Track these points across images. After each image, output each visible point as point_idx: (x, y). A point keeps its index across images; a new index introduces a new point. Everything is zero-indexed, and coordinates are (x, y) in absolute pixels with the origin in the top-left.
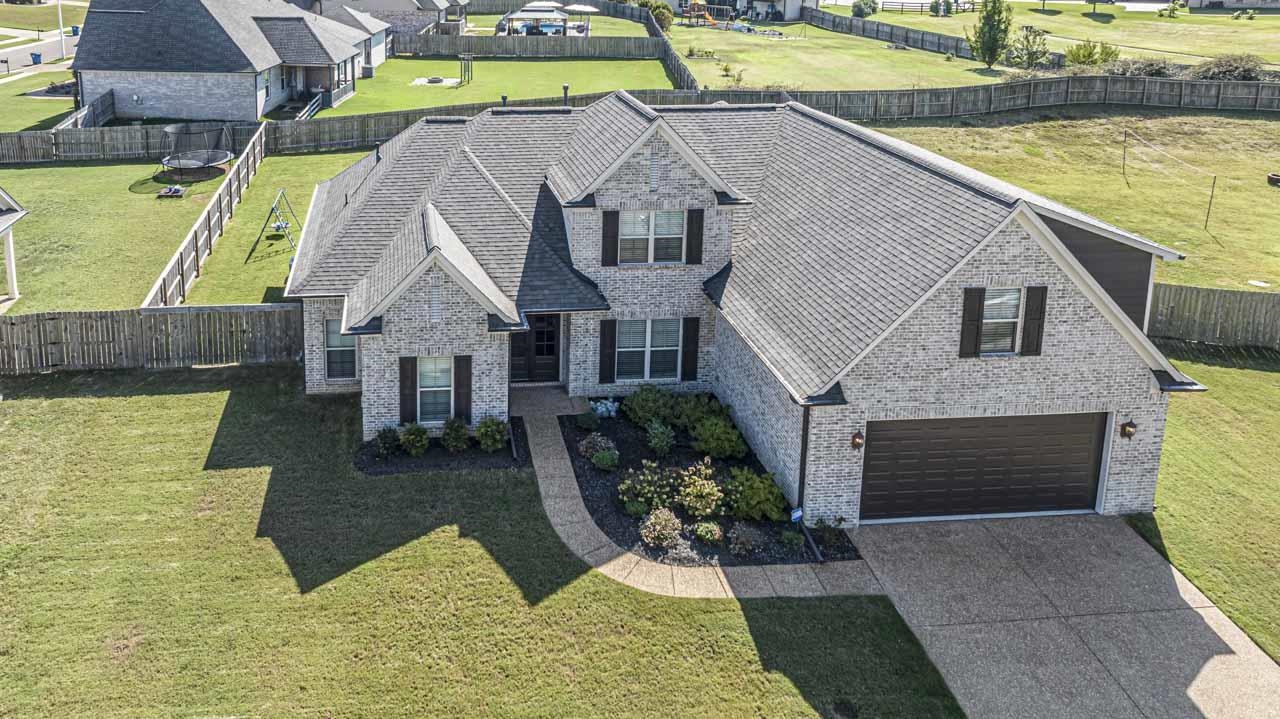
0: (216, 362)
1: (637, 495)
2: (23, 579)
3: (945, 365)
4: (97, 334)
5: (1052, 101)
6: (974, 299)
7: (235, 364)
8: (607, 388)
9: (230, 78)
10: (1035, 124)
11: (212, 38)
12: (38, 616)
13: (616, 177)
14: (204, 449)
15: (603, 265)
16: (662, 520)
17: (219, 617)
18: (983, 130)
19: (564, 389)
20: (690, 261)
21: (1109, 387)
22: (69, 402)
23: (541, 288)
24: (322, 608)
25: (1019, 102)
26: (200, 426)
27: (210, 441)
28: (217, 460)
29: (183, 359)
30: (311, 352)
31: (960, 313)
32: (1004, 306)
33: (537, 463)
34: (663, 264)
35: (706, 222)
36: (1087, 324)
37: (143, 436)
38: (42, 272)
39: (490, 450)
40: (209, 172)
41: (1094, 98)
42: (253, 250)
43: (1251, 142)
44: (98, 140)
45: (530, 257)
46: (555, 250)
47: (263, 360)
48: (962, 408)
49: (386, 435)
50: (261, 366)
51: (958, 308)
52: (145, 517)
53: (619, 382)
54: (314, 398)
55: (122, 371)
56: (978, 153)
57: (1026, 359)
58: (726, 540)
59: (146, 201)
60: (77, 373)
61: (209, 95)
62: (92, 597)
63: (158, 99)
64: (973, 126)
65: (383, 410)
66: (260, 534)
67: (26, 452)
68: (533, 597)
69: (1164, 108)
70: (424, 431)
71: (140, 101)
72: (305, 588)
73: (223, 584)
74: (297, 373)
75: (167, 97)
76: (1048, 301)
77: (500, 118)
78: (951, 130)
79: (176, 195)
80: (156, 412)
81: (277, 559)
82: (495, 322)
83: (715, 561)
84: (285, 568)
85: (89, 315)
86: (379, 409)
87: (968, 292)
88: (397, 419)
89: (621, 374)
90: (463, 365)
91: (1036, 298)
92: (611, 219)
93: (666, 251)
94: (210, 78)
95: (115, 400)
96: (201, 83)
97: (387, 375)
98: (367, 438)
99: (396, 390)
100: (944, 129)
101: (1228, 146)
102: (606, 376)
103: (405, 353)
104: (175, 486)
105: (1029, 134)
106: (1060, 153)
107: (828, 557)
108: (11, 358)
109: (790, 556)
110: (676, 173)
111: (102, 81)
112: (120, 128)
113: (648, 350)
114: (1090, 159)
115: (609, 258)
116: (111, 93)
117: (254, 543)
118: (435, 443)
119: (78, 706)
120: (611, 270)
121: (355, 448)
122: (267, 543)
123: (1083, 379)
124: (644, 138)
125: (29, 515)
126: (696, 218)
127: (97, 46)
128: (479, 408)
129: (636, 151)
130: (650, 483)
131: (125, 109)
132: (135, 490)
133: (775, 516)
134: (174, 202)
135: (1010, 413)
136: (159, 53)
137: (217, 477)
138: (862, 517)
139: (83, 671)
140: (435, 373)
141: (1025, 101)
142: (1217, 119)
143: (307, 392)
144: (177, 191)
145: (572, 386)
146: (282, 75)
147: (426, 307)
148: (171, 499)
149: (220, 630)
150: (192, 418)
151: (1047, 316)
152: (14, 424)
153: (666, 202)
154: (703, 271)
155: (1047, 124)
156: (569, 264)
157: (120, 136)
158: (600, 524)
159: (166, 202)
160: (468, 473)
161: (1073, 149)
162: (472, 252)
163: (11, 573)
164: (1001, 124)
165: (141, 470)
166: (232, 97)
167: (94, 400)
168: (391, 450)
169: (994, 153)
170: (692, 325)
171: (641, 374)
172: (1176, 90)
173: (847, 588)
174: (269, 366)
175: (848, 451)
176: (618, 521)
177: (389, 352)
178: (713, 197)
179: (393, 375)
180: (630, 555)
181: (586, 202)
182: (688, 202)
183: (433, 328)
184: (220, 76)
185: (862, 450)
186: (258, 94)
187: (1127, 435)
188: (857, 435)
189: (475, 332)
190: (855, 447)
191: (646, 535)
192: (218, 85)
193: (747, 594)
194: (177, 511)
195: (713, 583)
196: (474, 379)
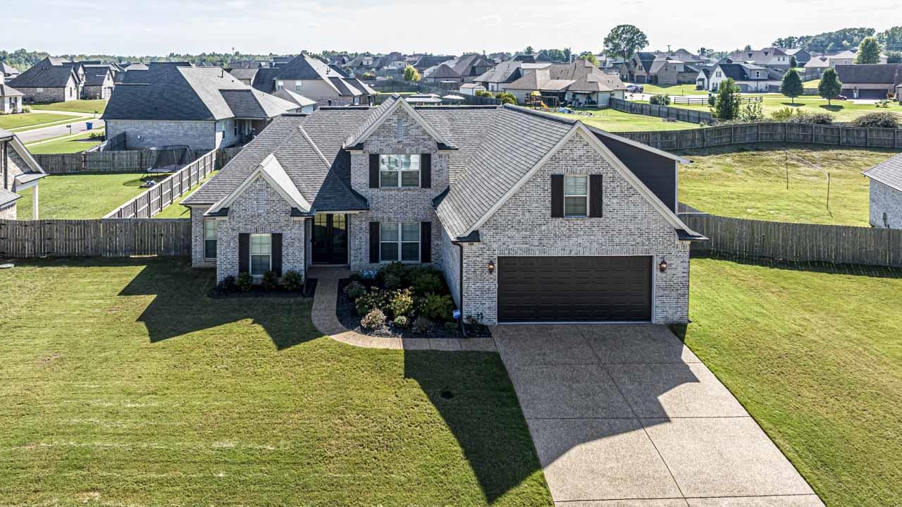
0: (145, 254)
1: (365, 304)
3: (542, 222)
4: (75, 234)
5: (748, 140)
6: (558, 183)
7: (156, 255)
8: (375, 265)
9: (199, 124)
10: (734, 154)
11: (189, 100)
13: (376, 133)
14: (121, 288)
15: (370, 187)
16: (378, 315)
17: (104, 350)
18: (698, 157)
19: (349, 268)
20: (424, 186)
21: (649, 239)
23: (330, 198)
24: (163, 348)
25: (724, 140)
29: (125, 252)
30: (196, 240)
31: (550, 190)
32: (577, 188)
33: (315, 296)
34: (407, 188)
35: (433, 162)
36: (631, 199)
37: (89, 282)
39: (290, 288)
41: (777, 137)
44: (111, 158)
45: (326, 182)
46: (342, 180)
47: (173, 253)
48: (556, 251)
49: (230, 280)
51: (548, 186)
52: (78, 312)
53: (382, 262)
54: (195, 269)
55: (87, 257)
57: (593, 220)
58: (411, 326)
59: (132, 189)
60: (61, 256)
61: (186, 135)
63: (153, 137)
64: (690, 155)
65: (229, 267)
66: (140, 320)
67: (20, 287)
69: (826, 145)
70: (251, 280)
71: (141, 139)
72: (153, 341)
73: (111, 338)
75: (160, 137)
76: (604, 184)
77: (325, 111)
81: (144, 330)
82: (295, 212)
83: (400, 336)
84: (147, 334)
85: (71, 222)
87: (553, 177)
88: (237, 270)
89: (383, 259)
90: (277, 239)
91: (596, 181)
92: (374, 160)
93: (409, 178)
94: (186, 124)
95: (79, 268)
96: (180, 128)
97: (231, 244)
98: (218, 282)
99: (237, 253)
102: (374, 258)
103: (242, 231)
104: (100, 301)
105: (728, 160)
106: (747, 170)
107: (469, 336)
108: (24, 247)
109: (449, 334)
110: (413, 132)
111: (119, 127)
112: (125, 151)
113: (400, 242)
114: (767, 174)
115: (374, 183)
116: (124, 134)
117: (136, 324)
119: (14, 380)
120: (376, 190)
121: (212, 287)
122: (143, 326)
123: (632, 234)
126: (426, 160)
127: (119, 105)
128: (286, 267)
129: (388, 117)
130: (373, 298)
131: (131, 142)
133: (444, 315)
135: (587, 254)
136: (156, 109)
137: (125, 298)
138: (499, 321)
139: (22, 367)
140: (261, 246)
141: (728, 140)
143: (193, 266)
144: (152, 184)
145: (352, 265)
146: (235, 125)
147: (255, 202)
148: (95, 306)
149: (103, 355)
150: (120, 276)
151: (604, 193)
153: (408, 149)
154: (433, 193)
155: (742, 154)
156: (350, 187)
157: (125, 156)
158: (340, 319)
159: (144, 190)
160: (273, 300)
161: (757, 168)
162: (292, 180)
164: (710, 154)
165: (82, 295)
166: (200, 136)
168: (229, 287)
169: (701, 170)
170: (426, 227)
171: (396, 257)
172: (836, 133)
173: (476, 348)
174: (174, 256)
175: (487, 275)
176: (350, 317)
177: (233, 230)
178: (436, 146)
179: (235, 244)
180: (352, 332)
181: (359, 146)
182: (422, 149)
183: (259, 215)
184: (193, 123)
185: (496, 274)
186: (217, 134)
187: (662, 270)
188: (491, 263)
189: (284, 218)
190: (491, 271)
191: (364, 322)
192: (191, 129)
193: (411, 348)
194: (97, 310)
195: (395, 344)
196: (284, 249)
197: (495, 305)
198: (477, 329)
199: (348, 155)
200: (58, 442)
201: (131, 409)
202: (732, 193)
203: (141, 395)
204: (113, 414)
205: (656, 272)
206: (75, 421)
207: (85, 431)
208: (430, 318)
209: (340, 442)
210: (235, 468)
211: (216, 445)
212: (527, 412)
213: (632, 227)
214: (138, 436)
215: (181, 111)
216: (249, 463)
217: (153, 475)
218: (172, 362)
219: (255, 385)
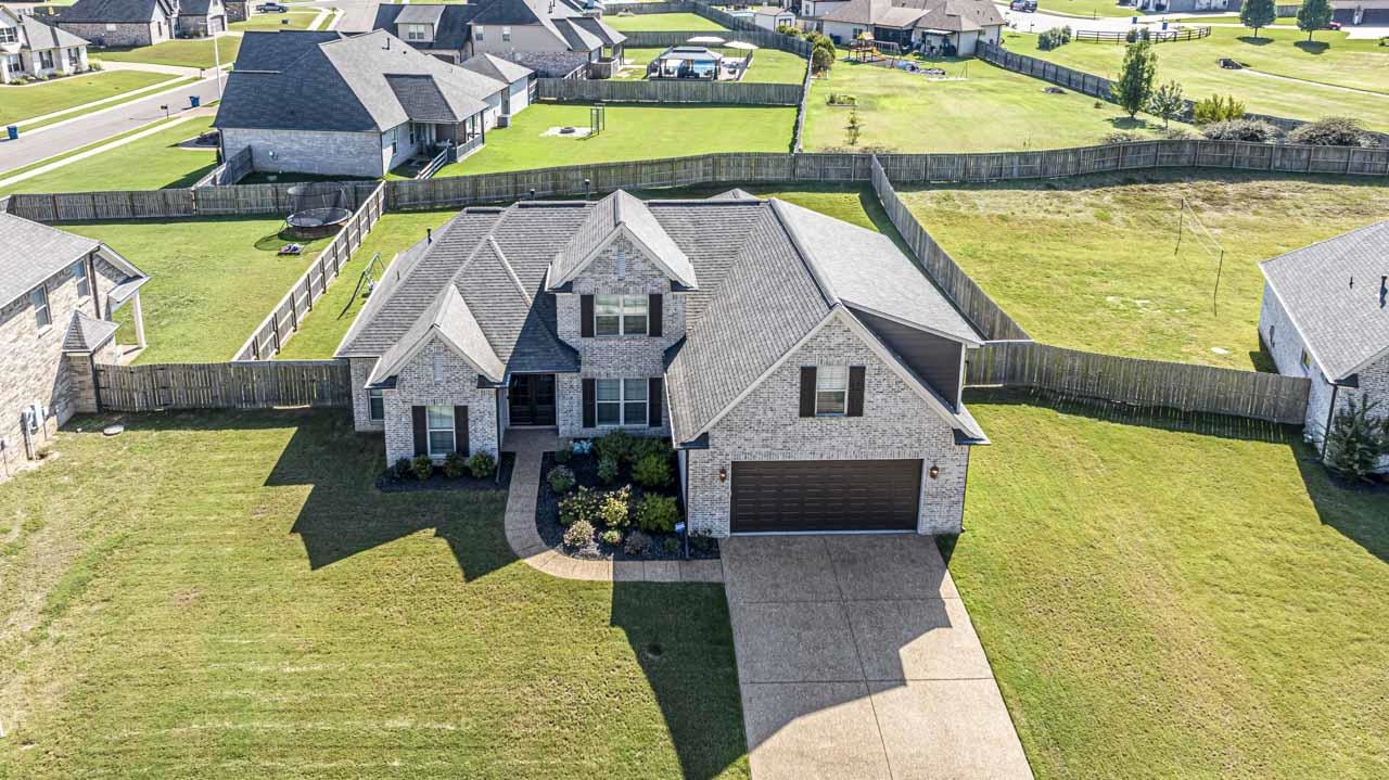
0: (292, 404)
1: (569, 511)
2: (125, 556)
3: (787, 422)
4: (198, 380)
5: (1141, 164)
6: (809, 375)
7: (307, 406)
8: (590, 432)
9: (356, 136)
11: (341, 99)
12: (132, 579)
13: (590, 269)
14: (267, 472)
15: (583, 336)
16: (583, 528)
17: (252, 583)
19: (556, 431)
20: (652, 335)
21: (919, 440)
23: (530, 354)
24: (324, 579)
25: (1108, 165)
26: (268, 453)
27: (273, 465)
28: (274, 480)
29: (266, 401)
30: (358, 400)
31: (799, 385)
32: (832, 380)
33: (512, 486)
34: (630, 336)
35: (665, 304)
36: (899, 394)
37: (224, 461)
38: (168, 325)
39: (479, 476)
40: (327, 230)
41: (1183, 161)
42: (347, 308)
44: (235, 197)
45: (525, 330)
46: (548, 325)
47: (329, 403)
48: (804, 454)
49: (403, 464)
50: (326, 409)
51: (797, 380)
52: (215, 517)
53: (599, 427)
54: (360, 434)
55: (218, 410)
56: (1049, 216)
57: (852, 419)
58: (623, 541)
59: (268, 258)
60: (180, 411)
61: (339, 152)
62: (169, 568)
63: (293, 154)
65: (402, 445)
66: (294, 531)
70: (430, 462)
71: (275, 157)
72: (314, 567)
73: (260, 562)
74: (348, 414)
75: (300, 153)
76: (867, 377)
78: (1031, 194)
79: (294, 253)
80: (238, 442)
81: (302, 548)
82: (483, 382)
83: (611, 557)
84: (306, 554)
85: (191, 366)
86: (398, 444)
87: (804, 370)
88: (412, 452)
89: (601, 421)
90: (461, 413)
91: (857, 374)
92: (587, 302)
93: (634, 326)
94: (339, 136)
95: (208, 433)
97: (403, 419)
98: (389, 465)
99: (411, 430)
100: (1025, 192)
102: (588, 421)
103: (416, 403)
104: (241, 496)
106: (1128, 217)
107: (694, 557)
108: (132, 399)
109: (668, 555)
110: (639, 266)
111: (241, 138)
112: (254, 186)
113: (622, 402)
115: (587, 332)
116: (250, 150)
117: (288, 537)
118: (438, 471)
119: (151, 632)
120: (589, 341)
121: (380, 471)
122: (298, 537)
123: (898, 434)
124: (610, 239)
125: (133, 515)
126: (656, 302)
127: (238, 105)
128: (474, 446)
129: (605, 248)
130: (580, 502)
131: (261, 164)
132: (211, 499)
133: (665, 528)
134: (292, 259)
135: (842, 458)
136: (293, 112)
137: (273, 491)
138: (731, 531)
139: (157, 612)
140: (442, 420)
141: (1114, 164)
143: (357, 429)
144: (295, 249)
145: (561, 429)
146: (411, 130)
147: (431, 369)
148: (236, 506)
149: (252, 591)
150: (263, 448)
151: (866, 388)
153: (631, 288)
154: (664, 343)
156: (555, 335)
157: (253, 192)
158: (540, 531)
159: (285, 259)
160: (458, 493)
162: (480, 324)
163: (116, 551)
165: (217, 485)
166: (359, 154)
167: (192, 432)
168: (404, 474)
170: (656, 385)
171: (617, 420)
172: (1267, 154)
173: (699, 578)
174: (331, 408)
175: (718, 483)
176: (552, 529)
177: (404, 402)
178: (669, 284)
179: (408, 418)
180: (553, 552)
181: (568, 287)
182: (650, 288)
183: (437, 384)
184: (348, 135)
185: (728, 482)
186: (384, 151)
187: (933, 476)
188: (723, 471)
189: (470, 387)
190: (723, 479)
191: (567, 539)
192: (346, 143)
193: (622, 579)
194: (239, 514)
195: (600, 571)
196: (470, 423)
197: (727, 515)
198: (706, 547)
199: (554, 298)
200: (212, 723)
201: (290, 674)
203: (302, 654)
204: (271, 682)
205: (926, 478)
206: (227, 693)
207: (240, 707)
208: (647, 532)
209: (527, 719)
210: (411, 754)
211: (389, 724)
212: (743, 674)
213: (899, 426)
214: (300, 712)
215: (330, 117)
216: (427, 747)
217: (321, 765)
218: (336, 602)
219: (434, 639)
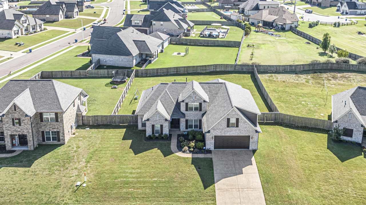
0: (124, 124)
1: (183, 145)
2: (98, 153)
3: (225, 128)
4: (104, 119)
5: (319, 68)
6: (228, 120)
7: (127, 124)
8: (187, 130)
9: (127, 57)
10: (312, 74)
11: (123, 47)
12: (101, 157)
13: (187, 98)
16: (186, 148)
17: (124, 157)
18: (299, 75)
19: (180, 130)
20: (200, 111)
21: (249, 132)
22: (100, 130)
23: (175, 114)
24: (137, 157)
26: (121, 134)
27: (123, 136)
28: (124, 139)
29: (118, 123)
30: (139, 123)
32: (233, 121)
33: (172, 140)
34: (196, 111)
35: (202, 105)
36: (245, 124)
37: (113, 135)
38: (91, 105)
39: (165, 138)
40: (122, 82)
42: (131, 102)
43: (359, 80)
44: (97, 72)
45: (174, 109)
46: (178, 108)
47: (132, 124)
48: (228, 134)
49: (150, 136)
50: (131, 125)
51: (226, 121)
52: (114, 146)
53: (189, 129)
55: (108, 125)
56: (295, 81)
57: (236, 128)
58: (194, 150)
59: (109, 89)
60: (100, 125)
61: (122, 61)
62: (107, 155)
63: (110, 61)
66: (130, 148)
67: (95, 137)
68: (165, 156)
70: (155, 136)
71: (106, 61)
72: (135, 155)
73: (125, 154)
74: (137, 126)
75: (112, 61)
76: (239, 120)
78: (292, 75)
79: (115, 88)
80: (114, 132)
81: (132, 151)
82: (166, 120)
83: (191, 153)
84: (133, 153)
85: (103, 116)
86: (149, 132)
87: (228, 119)
88: (152, 134)
89: (189, 128)
90: (162, 126)
91: (237, 120)
92: (187, 104)
93: (196, 109)
94: (122, 57)
95: (108, 130)
96: (120, 58)
98: (147, 136)
99: (151, 129)
100: (290, 75)
101: (354, 81)
102: (187, 128)
103: (153, 124)
104: (118, 142)
106: (313, 82)
107: (207, 153)
108: (90, 122)
109: (202, 153)
110: (197, 97)
111: (97, 57)
112: (102, 70)
113: (193, 124)
115: (187, 110)
116: (99, 59)
118: (157, 138)
119: (107, 165)
120: (187, 112)
121: (145, 137)
122: (131, 150)
123: (245, 131)
124: (192, 92)
125: (97, 145)
126: (200, 104)
127: (96, 48)
128: (164, 133)
129: (191, 94)
130: (185, 143)
131: (102, 63)
132: (112, 142)
133: (202, 148)
134: (115, 89)
135: (235, 135)
136: (110, 51)
137: (124, 141)
138: (214, 149)
139: (107, 162)
140: (158, 127)
142: (355, 74)
143: (139, 129)
144: (115, 87)
145: (181, 129)
147: (156, 117)
148: (117, 144)
149: (124, 159)
150: (120, 133)
151: (239, 122)
152: (92, 133)
153: (196, 102)
154: (202, 112)
156: (180, 111)
157: (102, 71)
158: (178, 149)
159: (113, 89)
160: (161, 142)
161: (317, 81)
163: (96, 152)
165: (113, 140)
166: (128, 61)
167: (104, 130)
168: (150, 138)
169: (298, 82)
170: (200, 121)
171: (192, 128)
172: (348, 67)
173: (208, 157)
174: (133, 125)
175: (211, 139)
176: (180, 148)
177: (150, 124)
178: (203, 101)
179: (151, 127)
180: (180, 152)
181: (183, 101)
182: (200, 102)
183: (157, 120)
184: (125, 57)
185: (214, 139)
186: (134, 61)
188: (213, 137)
189: (163, 121)
190: (213, 139)
191: (183, 150)
192: (124, 59)
193: (193, 157)
194: (118, 145)
195: (190, 156)
196: (163, 128)
197: (213, 146)
198: (209, 152)
199: (180, 103)
200: (122, 179)
201: (134, 172)
202: (303, 93)
203: (136, 169)
204: (131, 173)
205: (251, 139)
206: (124, 175)
207: (126, 177)
208: (198, 149)
209: (177, 179)
211: (153, 179)
212: (215, 172)
213: (245, 129)
214: (137, 178)
215: (120, 52)
216: (160, 183)
218: (141, 161)
219: (160, 166)
